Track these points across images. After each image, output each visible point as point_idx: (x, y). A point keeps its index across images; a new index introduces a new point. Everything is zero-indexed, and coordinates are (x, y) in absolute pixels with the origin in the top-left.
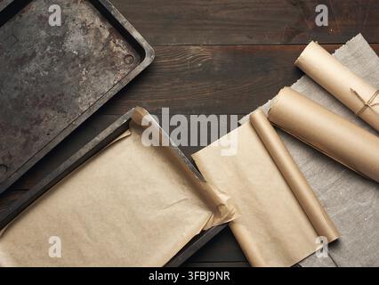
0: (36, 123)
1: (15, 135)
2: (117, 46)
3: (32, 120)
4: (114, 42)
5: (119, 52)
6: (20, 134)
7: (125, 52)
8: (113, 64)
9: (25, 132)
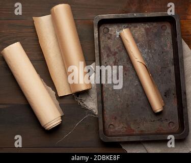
0: (115, 61)
1: (117, 48)
2: (122, 128)
3: (118, 61)
4: (125, 127)
5: (119, 126)
6: (117, 50)
7: (117, 129)
8: (115, 118)
9: (115, 54)
